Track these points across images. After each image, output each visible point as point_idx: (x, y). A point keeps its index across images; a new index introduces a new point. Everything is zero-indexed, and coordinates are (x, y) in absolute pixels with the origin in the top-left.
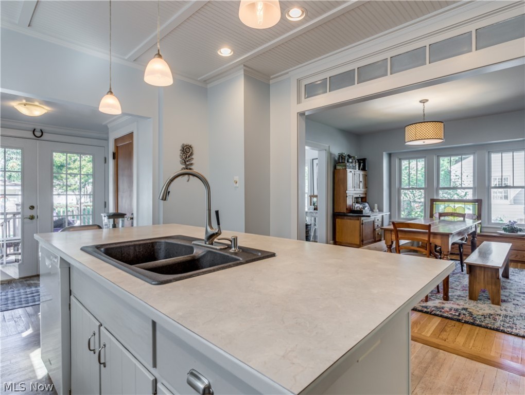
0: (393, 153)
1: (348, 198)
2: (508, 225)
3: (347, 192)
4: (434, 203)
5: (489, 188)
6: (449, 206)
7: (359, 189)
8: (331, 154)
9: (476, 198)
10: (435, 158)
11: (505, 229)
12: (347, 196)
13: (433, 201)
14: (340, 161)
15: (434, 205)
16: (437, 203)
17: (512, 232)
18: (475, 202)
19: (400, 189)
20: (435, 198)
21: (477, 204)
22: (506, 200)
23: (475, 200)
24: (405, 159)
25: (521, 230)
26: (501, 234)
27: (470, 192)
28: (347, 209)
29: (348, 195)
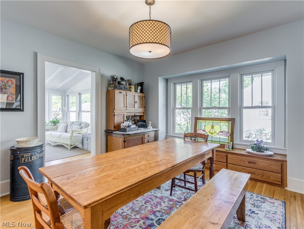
0: (170, 78)
1: (116, 117)
2: (255, 144)
3: (115, 111)
4: (198, 121)
5: (241, 108)
6: (208, 124)
7: (133, 109)
8: (102, 76)
9: (230, 118)
10: (199, 82)
11: (253, 148)
12: (114, 115)
13: (197, 119)
14: (111, 83)
15: (198, 123)
16: (200, 121)
17: (259, 151)
18: (229, 121)
19: (175, 108)
20: (199, 116)
21: (230, 122)
22: (267, 117)
23: (229, 119)
24: (179, 83)
25: (267, 149)
26: (249, 153)
27: (226, 111)
28: (115, 127)
29: (116, 114)
